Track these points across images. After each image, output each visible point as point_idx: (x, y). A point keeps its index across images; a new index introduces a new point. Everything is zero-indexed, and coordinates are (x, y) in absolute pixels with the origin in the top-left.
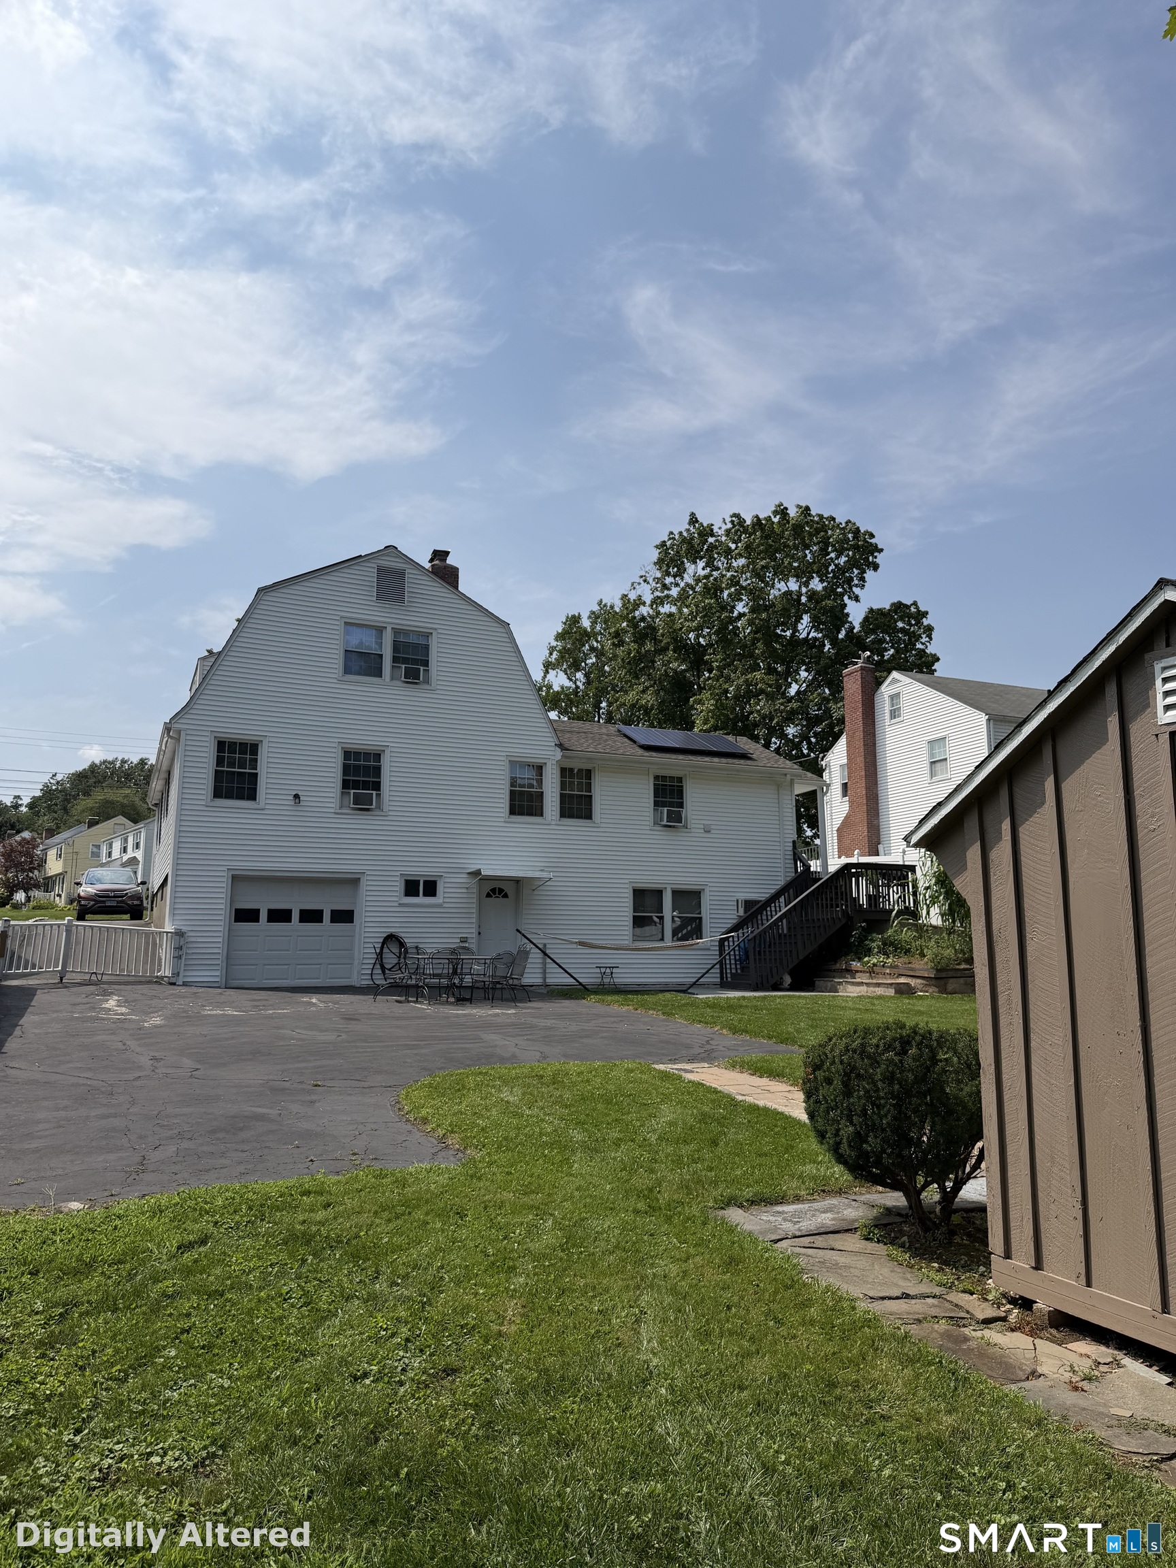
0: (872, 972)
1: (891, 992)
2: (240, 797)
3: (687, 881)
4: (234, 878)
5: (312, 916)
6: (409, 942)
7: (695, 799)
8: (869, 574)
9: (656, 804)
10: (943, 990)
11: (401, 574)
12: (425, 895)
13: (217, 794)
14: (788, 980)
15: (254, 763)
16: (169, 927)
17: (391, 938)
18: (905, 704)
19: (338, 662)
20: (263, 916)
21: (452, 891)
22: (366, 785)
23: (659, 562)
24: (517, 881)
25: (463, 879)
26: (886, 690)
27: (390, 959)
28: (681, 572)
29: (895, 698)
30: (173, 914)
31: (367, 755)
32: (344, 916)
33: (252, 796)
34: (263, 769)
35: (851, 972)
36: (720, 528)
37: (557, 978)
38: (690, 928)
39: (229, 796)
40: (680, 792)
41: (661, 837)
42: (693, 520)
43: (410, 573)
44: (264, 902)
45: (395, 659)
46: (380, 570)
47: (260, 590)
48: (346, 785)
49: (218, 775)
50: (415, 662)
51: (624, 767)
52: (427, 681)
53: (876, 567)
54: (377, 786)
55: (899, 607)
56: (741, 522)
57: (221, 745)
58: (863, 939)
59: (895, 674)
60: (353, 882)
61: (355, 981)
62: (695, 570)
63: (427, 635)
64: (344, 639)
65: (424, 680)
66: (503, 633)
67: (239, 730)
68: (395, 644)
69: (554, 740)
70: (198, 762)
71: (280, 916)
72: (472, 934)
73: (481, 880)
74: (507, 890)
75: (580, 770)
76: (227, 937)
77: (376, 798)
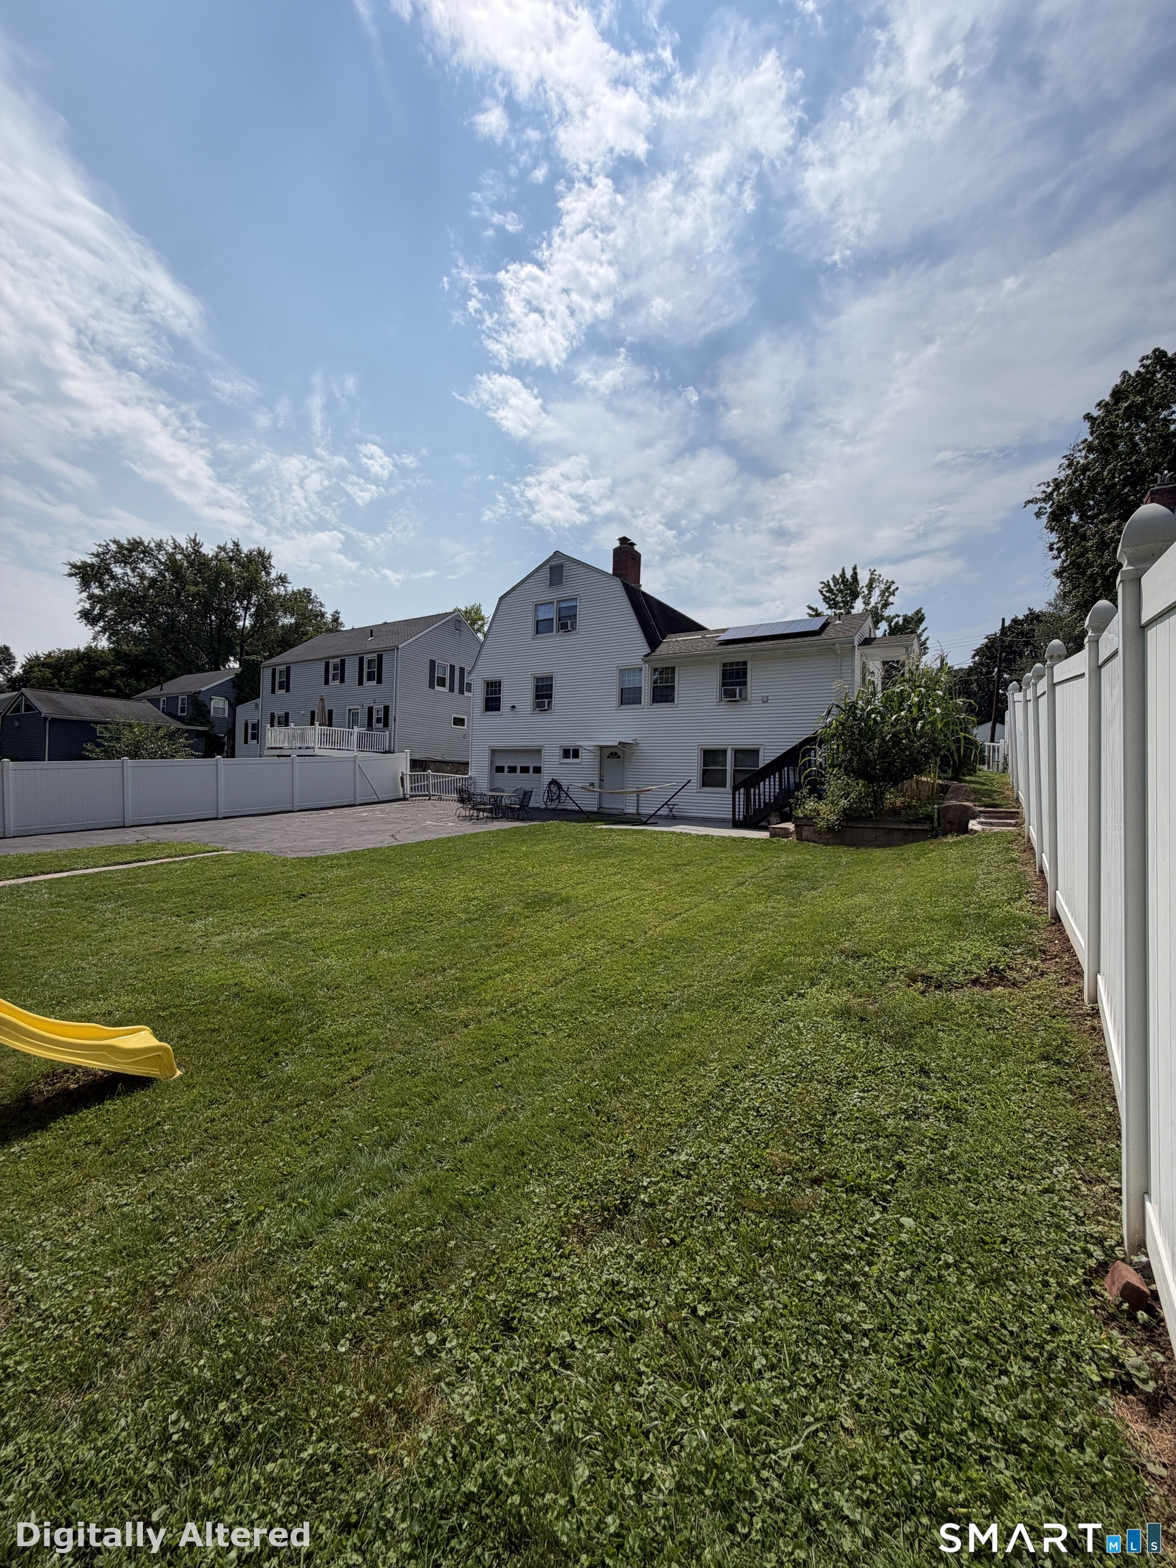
2: (494, 710)
3: (746, 742)
6: (564, 783)
7: (758, 678)
9: (723, 685)
12: (573, 757)
15: (499, 691)
19: (532, 629)
20: (506, 770)
21: (588, 755)
22: (545, 696)
24: (624, 745)
25: (593, 748)
27: (553, 795)
30: (471, 769)
31: (545, 679)
32: (537, 770)
33: (498, 708)
34: (502, 694)
39: (489, 710)
40: (744, 673)
41: (725, 709)
44: (506, 764)
45: (558, 620)
46: (552, 568)
47: (501, 599)
48: (536, 697)
49: (487, 699)
50: (570, 617)
51: (697, 661)
54: (550, 696)
57: (487, 684)
63: (575, 600)
64: (536, 615)
65: (574, 628)
66: (617, 585)
67: (492, 676)
68: (560, 610)
69: (648, 651)
70: (478, 695)
71: (513, 770)
72: (596, 780)
73: (601, 747)
74: (620, 753)
75: (667, 668)
76: (492, 780)
77: (550, 703)
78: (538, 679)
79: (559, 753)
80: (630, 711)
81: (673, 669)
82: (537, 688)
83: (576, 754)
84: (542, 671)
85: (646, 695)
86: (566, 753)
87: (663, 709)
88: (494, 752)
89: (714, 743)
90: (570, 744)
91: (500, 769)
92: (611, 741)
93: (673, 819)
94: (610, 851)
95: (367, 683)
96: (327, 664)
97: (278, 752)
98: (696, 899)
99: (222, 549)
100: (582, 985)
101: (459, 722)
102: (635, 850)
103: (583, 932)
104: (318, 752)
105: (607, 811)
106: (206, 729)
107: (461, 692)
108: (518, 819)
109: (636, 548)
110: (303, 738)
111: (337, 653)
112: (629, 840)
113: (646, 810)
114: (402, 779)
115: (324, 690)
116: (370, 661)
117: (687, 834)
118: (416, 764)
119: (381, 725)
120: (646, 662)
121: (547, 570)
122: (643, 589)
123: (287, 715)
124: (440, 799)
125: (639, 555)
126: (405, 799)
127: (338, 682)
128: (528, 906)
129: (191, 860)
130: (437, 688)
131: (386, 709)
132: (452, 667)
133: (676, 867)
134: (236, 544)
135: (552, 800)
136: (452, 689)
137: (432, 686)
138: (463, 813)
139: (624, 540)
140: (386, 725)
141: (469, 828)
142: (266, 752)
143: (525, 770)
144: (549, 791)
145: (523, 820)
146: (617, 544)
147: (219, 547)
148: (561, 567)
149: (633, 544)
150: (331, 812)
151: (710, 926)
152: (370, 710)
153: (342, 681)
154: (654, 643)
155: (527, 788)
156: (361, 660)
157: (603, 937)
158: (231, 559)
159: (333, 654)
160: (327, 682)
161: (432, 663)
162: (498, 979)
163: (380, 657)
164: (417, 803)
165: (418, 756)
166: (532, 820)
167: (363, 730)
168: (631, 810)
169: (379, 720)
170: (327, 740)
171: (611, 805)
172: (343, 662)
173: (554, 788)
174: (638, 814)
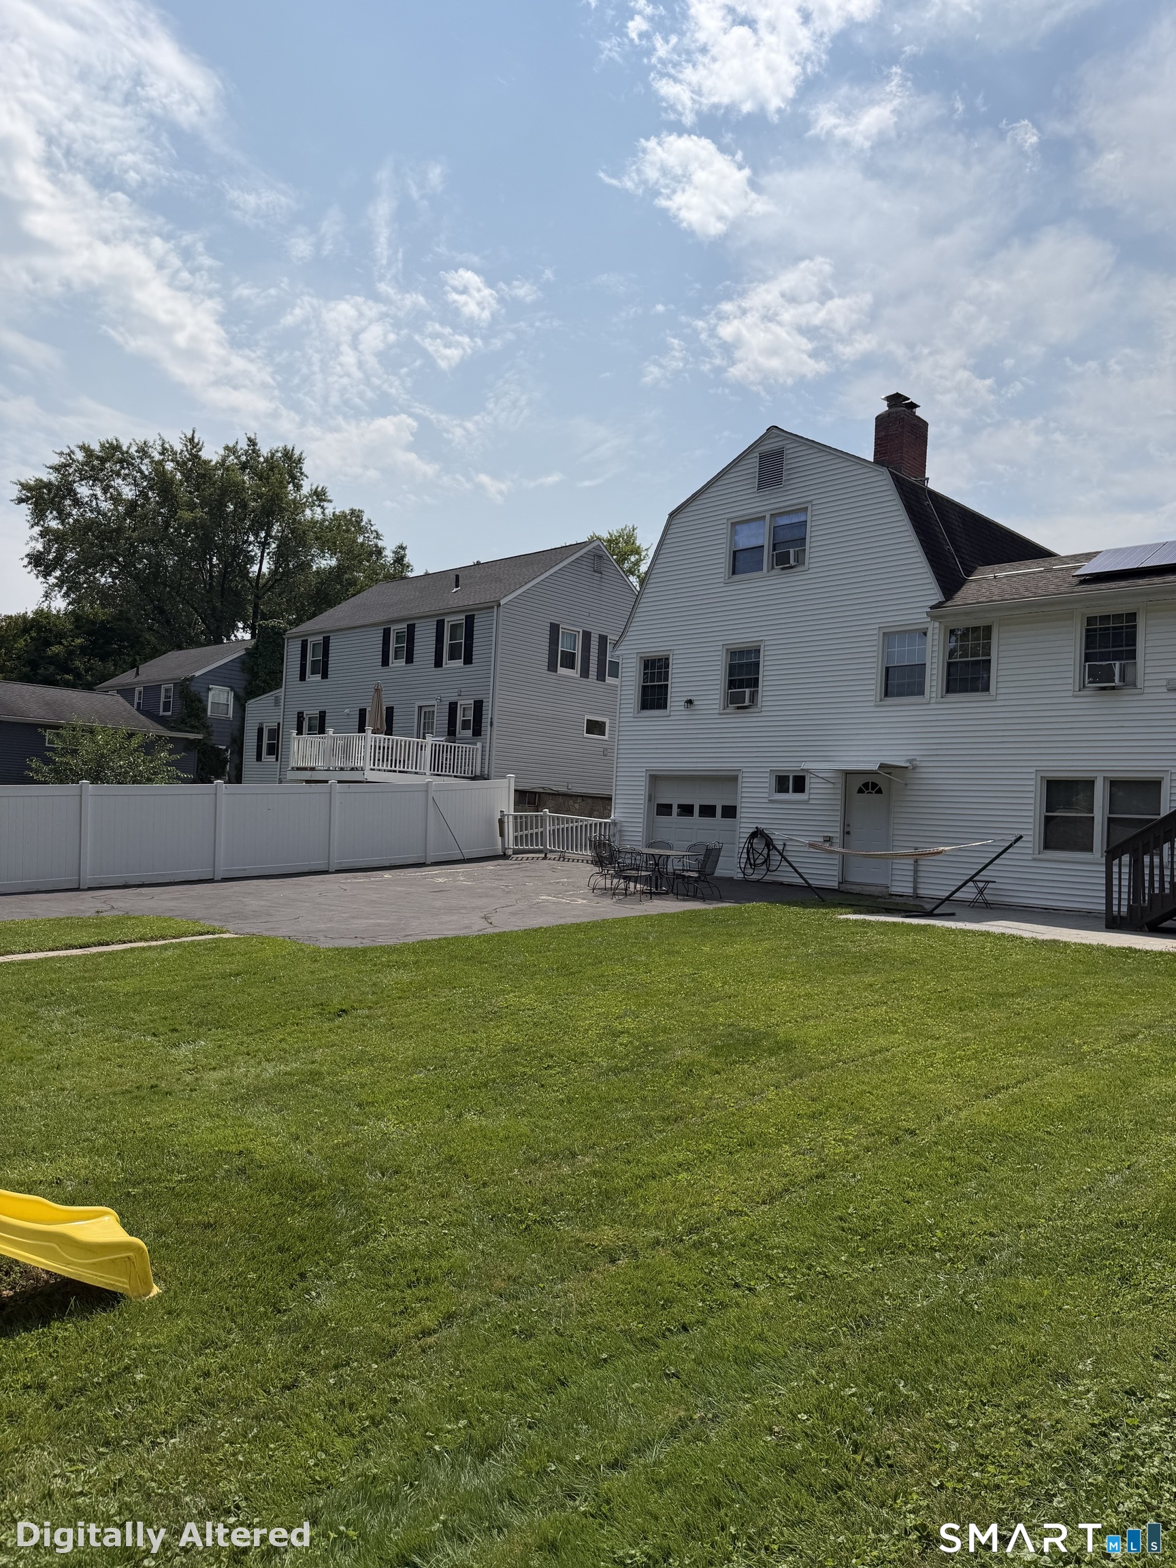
2: (656, 707)
4: (651, 777)
6: (778, 837)
7: (1154, 642)
9: (1089, 658)
11: (782, 452)
12: (795, 790)
13: (644, 706)
15: (666, 676)
19: (726, 566)
20: (675, 810)
21: (821, 787)
22: (746, 683)
25: (832, 774)
30: (615, 808)
31: (749, 652)
32: (730, 812)
33: (663, 704)
34: (671, 680)
39: (648, 707)
40: (1130, 636)
41: (1090, 704)
43: (789, 448)
44: (675, 798)
45: (773, 547)
46: (762, 457)
47: (672, 515)
48: (730, 685)
49: (643, 690)
50: (793, 542)
51: (1035, 615)
52: (802, 563)
54: (754, 683)
57: (645, 663)
63: (805, 511)
64: (732, 541)
65: (800, 560)
66: (883, 481)
67: (654, 648)
68: (775, 530)
69: (938, 597)
70: (629, 681)
71: (686, 810)
72: (835, 831)
73: (847, 774)
74: (881, 785)
75: (976, 629)
76: (650, 827)
77: (753, 696)
78: (733, 653)
79: (769, 783)
80: (904, 710)
81: (988, 630)
82: (732, 669)
83: (799, 784)
84: (742, 637)
85: (935, 677)
86: (782, 783)
87: (966, 704)
88: (655, 779)
89: (1069, 766)
90: (790, 766)
91: (664, 809)
92: (866, 760)
93: (987, 907)
94: (863, 962)
95: (448, 664)
96: (387, 633)
97: (307, 775)
98: (1038, 1062)
99: (231, 450)
100: (820, 1206)
101: (595, 727)
102: (913, 962)
103: (818, 1106)
104: (370, 775)
105: (856, 889)
106: (200, 737)
107: (601, 677)
108: (695, 897)
109: (918, 412)
110: (347, 751)
111: (404, 613)
112: (901, 943)
113: (934, 888)
114: (501, 822)
115: (381, 675)
116: (454, 627)
117: (1013, 938)
118: (526, 799)
119: (469, 733)
120: (934, 618)
121: (754, 461)
122: (932, 485)
123: (323, 715)
124: (563, 858)
125: (925, 424)
126: (504, 856)
127: (401, 663)
128: (716, 1051)
129: (174, 946)
130: (562, 671)
131: (479, 706)
132: (587, 636)
133: (996, 999)
134: (252, 442)
135: (754, 866)
136: (585, 673)
137: (552, 667)
138: (601, 882)
139: (896, 400)
140: (477, 732)
141: (610, 909)
142: (291, 775)
143: (707, 811)
144: (750, 850)
145: (703, 899)
146: (883, 407)
147: (227, 448)
148: (779, 454)
149: (913, 406)
150: (387, 875)
151: (1066, 1115)
152: (453, 707)
153: (409, 660)
154: (950, 582)
155: (711, 840)
156: (440, 625)
157: (857, 1120)
158: (244, 466)
159: (396, 615)
160: (385, 662)
161: (554, 628)
162: (667, 1181)
163: (470, 620)
164: (526, 864)
165: (526, 786)
166: (721, 899)
167: (441, 740)
168: (903, 887)
169: (465, 725)
170: (384, 756)
171: (865, 876)
172: (411, 628)
173: (759, 844)
174: (917, 897)
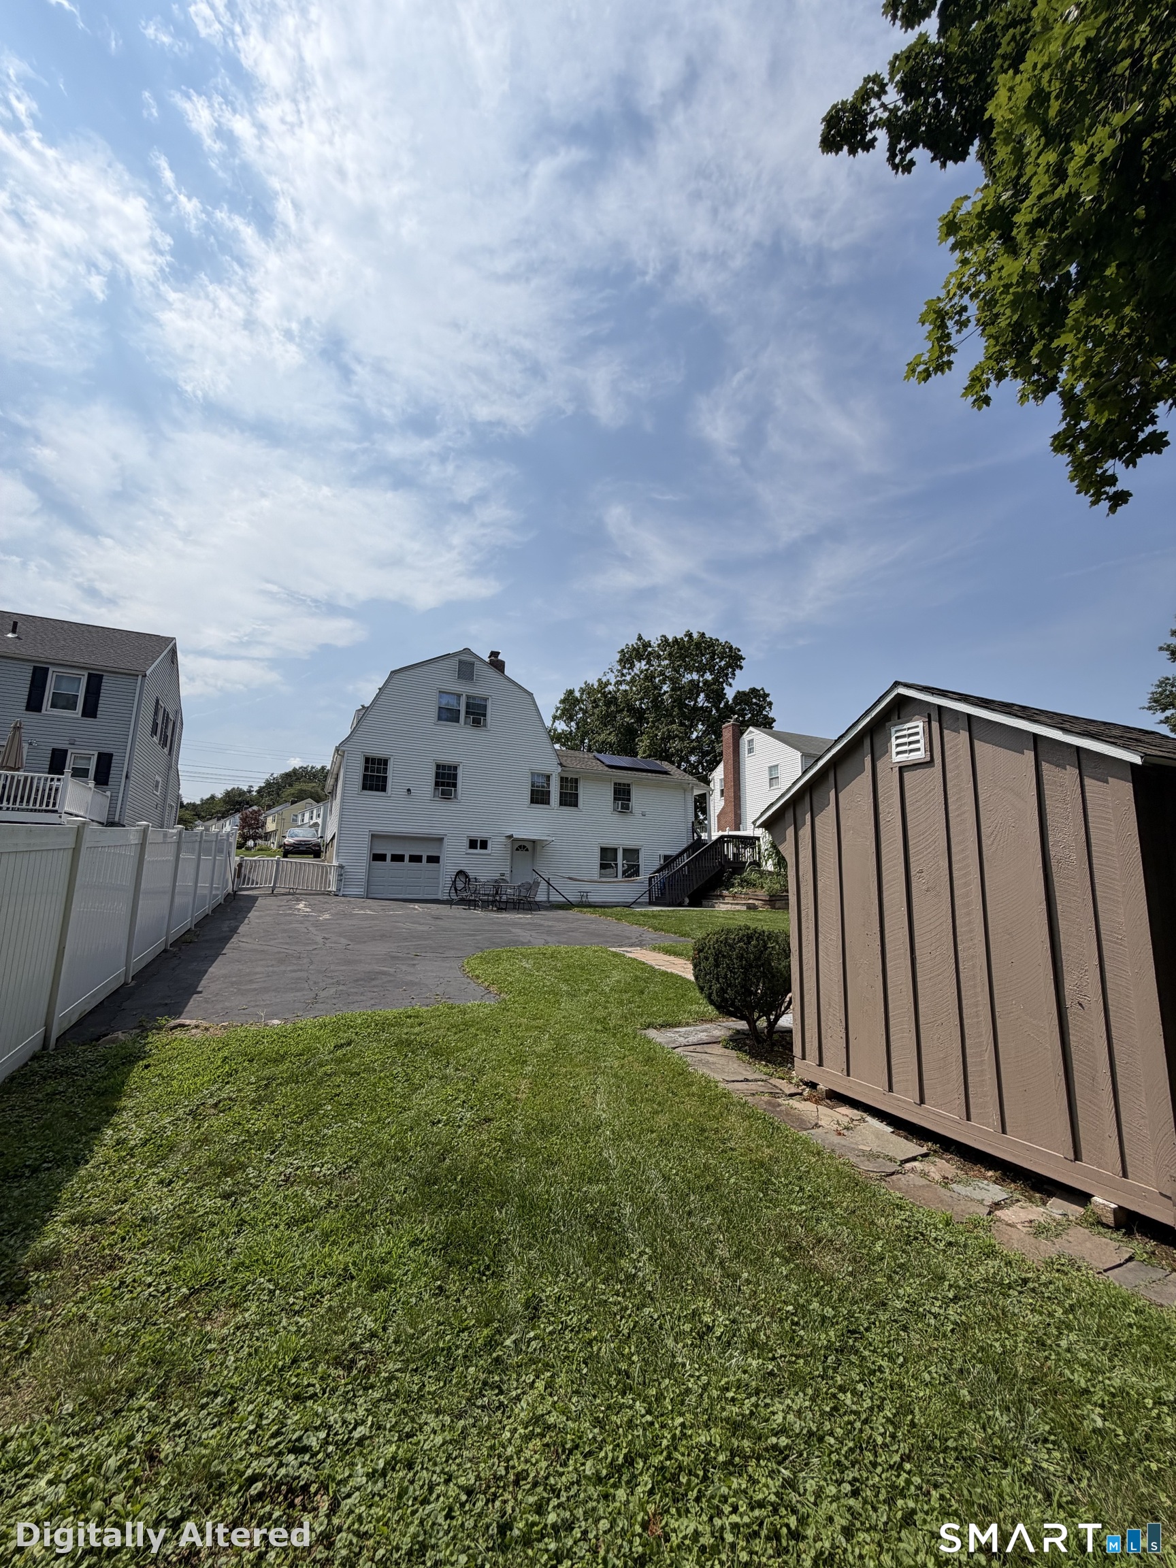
0: (734, 897)
1: (744, 908)
2: (377, 790)
3: (631, 844)
4: (373, 836)
5: (416, 859)
6: (471, 875)
7: (638, 798)
8: (737, 672)
9: (615, 799)
10: (773, 907)
11: (472, 664)
12: (482, 848)
13: (364, 788)
14: (687, 901)
15: (385, 770)
16: (335, 863)
17: (461, 873)
18: (756, 745)
19: (435, 714)
20: (389, 858)
21: (497, 847)
22: (448, 784)
23: (620, 661)
24: (534, 842)
25: (503, 839)
26: (746, 737)
27: (460, 885)
28: (632, 668)
29: (751, 742)
30: (337, 856)
31: (450, 767)
32: (434, 859)
33: (384, 789)
34: (390, 774)
35: (723, 897)
36: (655, 643)
37: (555, 897)
38: (632, 871)
39: (371, 789)
40: (629, 793)
41: (616, 817)
42: (640, 638)
43: (477, 663)
44: (389, 850)
45: (467, 713)
46: (460, 662)
47: (393, 673)
48: (437, 784)
49: (365, 777)
50: (478, 714)
51: (597, 778)
52: (485, 726)
53: (741, 668)
54: (455, 785)
55: (753, 691)
56: (666, 640)
57: (367, 760)
58: (729, 878)
59: (751, 728)
60: (440, 840)
61: (440, 897)
62: (641, 665)
63: (486, 700)
64: (439, 701)
65: (483, 725)
66: (529, 698)
67: (375, 751)
68: (468, 704)
69: (557, 761)
71: (398, 858)
72: (507, 871)
73: (513, 840)
74: (529, 847)
75: (572, 779)
76: (369, 869)
77: (454, 791)
78: (438, 766)
79: (467, 843)
80: (539, 810)
81: (576, 781)
82: (437, 775)
83: (484, 845)
84: (448, 759)
85: (555, 797)
86: (473, 844)
87: (568, 811)
88: (376, 837)
89: (610, 843)
90: (478, 834)
91: (380, 857)
92: (521, 833)
107: (163, 746)
119: (87, 779)
121: (455, 661)
131: (105, 761)
132: (164, 712)
135: (458, 891)
136: (160, 741)
137: (153, 734)
140: (102, 782)
144: (456, 882)
152: (58, 754)
156: (40, 672)
163: (96, 679)
168: (543, 898)
173: (462, 878)
174: (548, 901)
